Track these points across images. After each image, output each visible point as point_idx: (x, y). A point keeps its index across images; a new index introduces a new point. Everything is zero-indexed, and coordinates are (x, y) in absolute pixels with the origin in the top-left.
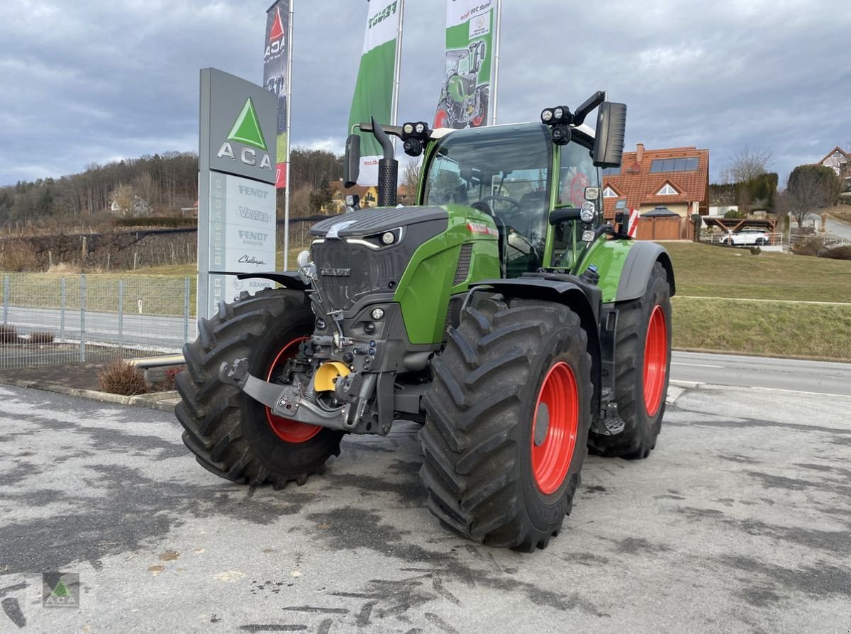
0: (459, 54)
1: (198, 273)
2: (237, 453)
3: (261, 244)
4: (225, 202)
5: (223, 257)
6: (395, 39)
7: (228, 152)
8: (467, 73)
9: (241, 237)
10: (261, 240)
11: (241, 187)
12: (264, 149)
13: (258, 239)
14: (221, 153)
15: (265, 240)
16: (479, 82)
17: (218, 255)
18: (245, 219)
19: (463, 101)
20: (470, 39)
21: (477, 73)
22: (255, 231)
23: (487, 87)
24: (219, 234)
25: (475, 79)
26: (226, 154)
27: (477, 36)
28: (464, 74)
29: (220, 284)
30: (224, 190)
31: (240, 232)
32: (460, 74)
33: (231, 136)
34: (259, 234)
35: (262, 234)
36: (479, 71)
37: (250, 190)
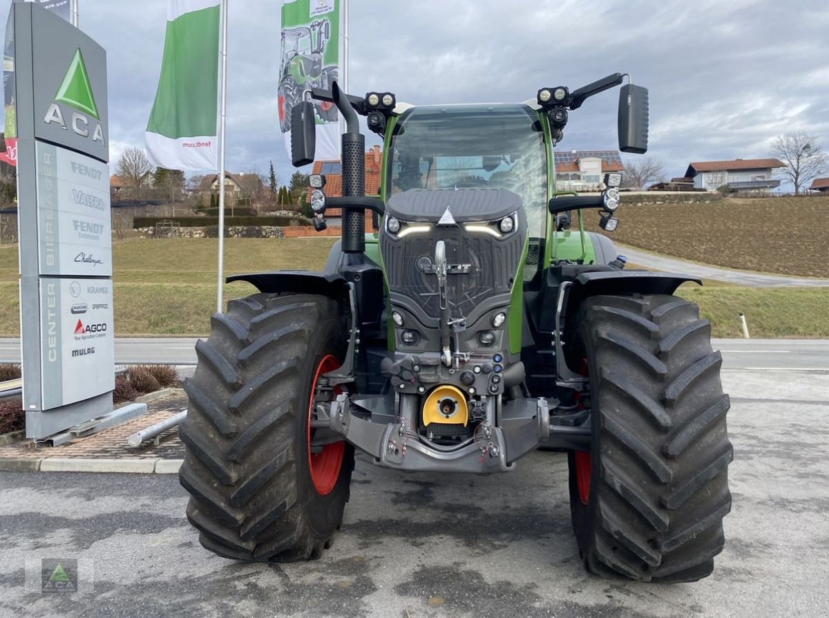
0: (298, 32)
1: (20, 276)
2: (287, 523)
3: (97, 238)
4: (56, 182)
5: (56, 254)
6: (219, 6)
7: (57, 117)
8: (309, 53)
9: (76, 229)
10: (97, 232)
11: (73, 164)
12: (95, 117)
13: (95, 232)
14: (49, 117)
15: (101, 233)
16: (326, 63)
17: (50, 253)
18: (79, 205)
19: (305, 82)
20: (311, 16)
21: (321, 53)
22: (92, 221)
23: (336, 70)
24: (51, 225)
25: (320, 60)
26: (54, 119)
27: (319, 14)
28: (304, 53)
29: (54, 291)
30: (54, 166)
31: (75, 222)
32: (300, 54)
33: (60, 96)
34: (95, 225)
35: (98, 226)
36: (324, 51)
37: (83, 168)
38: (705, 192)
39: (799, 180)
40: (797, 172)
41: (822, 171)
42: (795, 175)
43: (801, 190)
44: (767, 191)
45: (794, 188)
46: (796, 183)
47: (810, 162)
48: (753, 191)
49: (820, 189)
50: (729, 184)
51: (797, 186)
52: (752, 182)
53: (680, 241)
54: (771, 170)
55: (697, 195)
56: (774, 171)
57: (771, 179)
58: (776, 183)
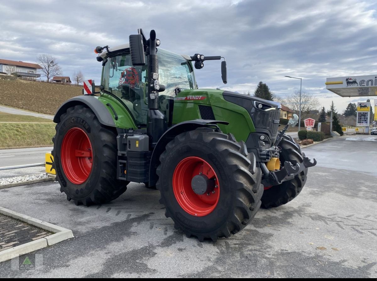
38: (7, 75)
39: (49, 76)
40: (48, 72)
41: (58, 74)
42: (47, 73)
43: (50, 80)
44: (35, 78)
45: (47, 79)
46: (48, 77)
47: (53, 69)
48: (28, 78)
49: (56, 81)
50: (17, 72)
51: (48, 79)
52: (27, 73)
53: (6, 98)
54: (36, 69)
55: (3, 75)
56: (38, 70)
57: (36, 73)
58: (39, 76)
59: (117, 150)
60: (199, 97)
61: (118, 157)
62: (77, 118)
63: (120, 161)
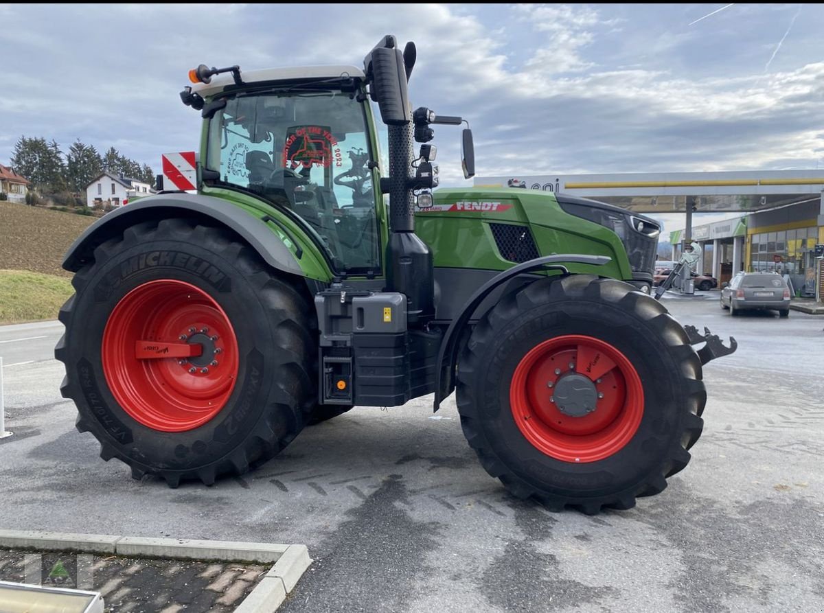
59: (319, 333)
60: (492, 206)
61: (320, 349)
62: (173, 253)
63: (326, 359)
